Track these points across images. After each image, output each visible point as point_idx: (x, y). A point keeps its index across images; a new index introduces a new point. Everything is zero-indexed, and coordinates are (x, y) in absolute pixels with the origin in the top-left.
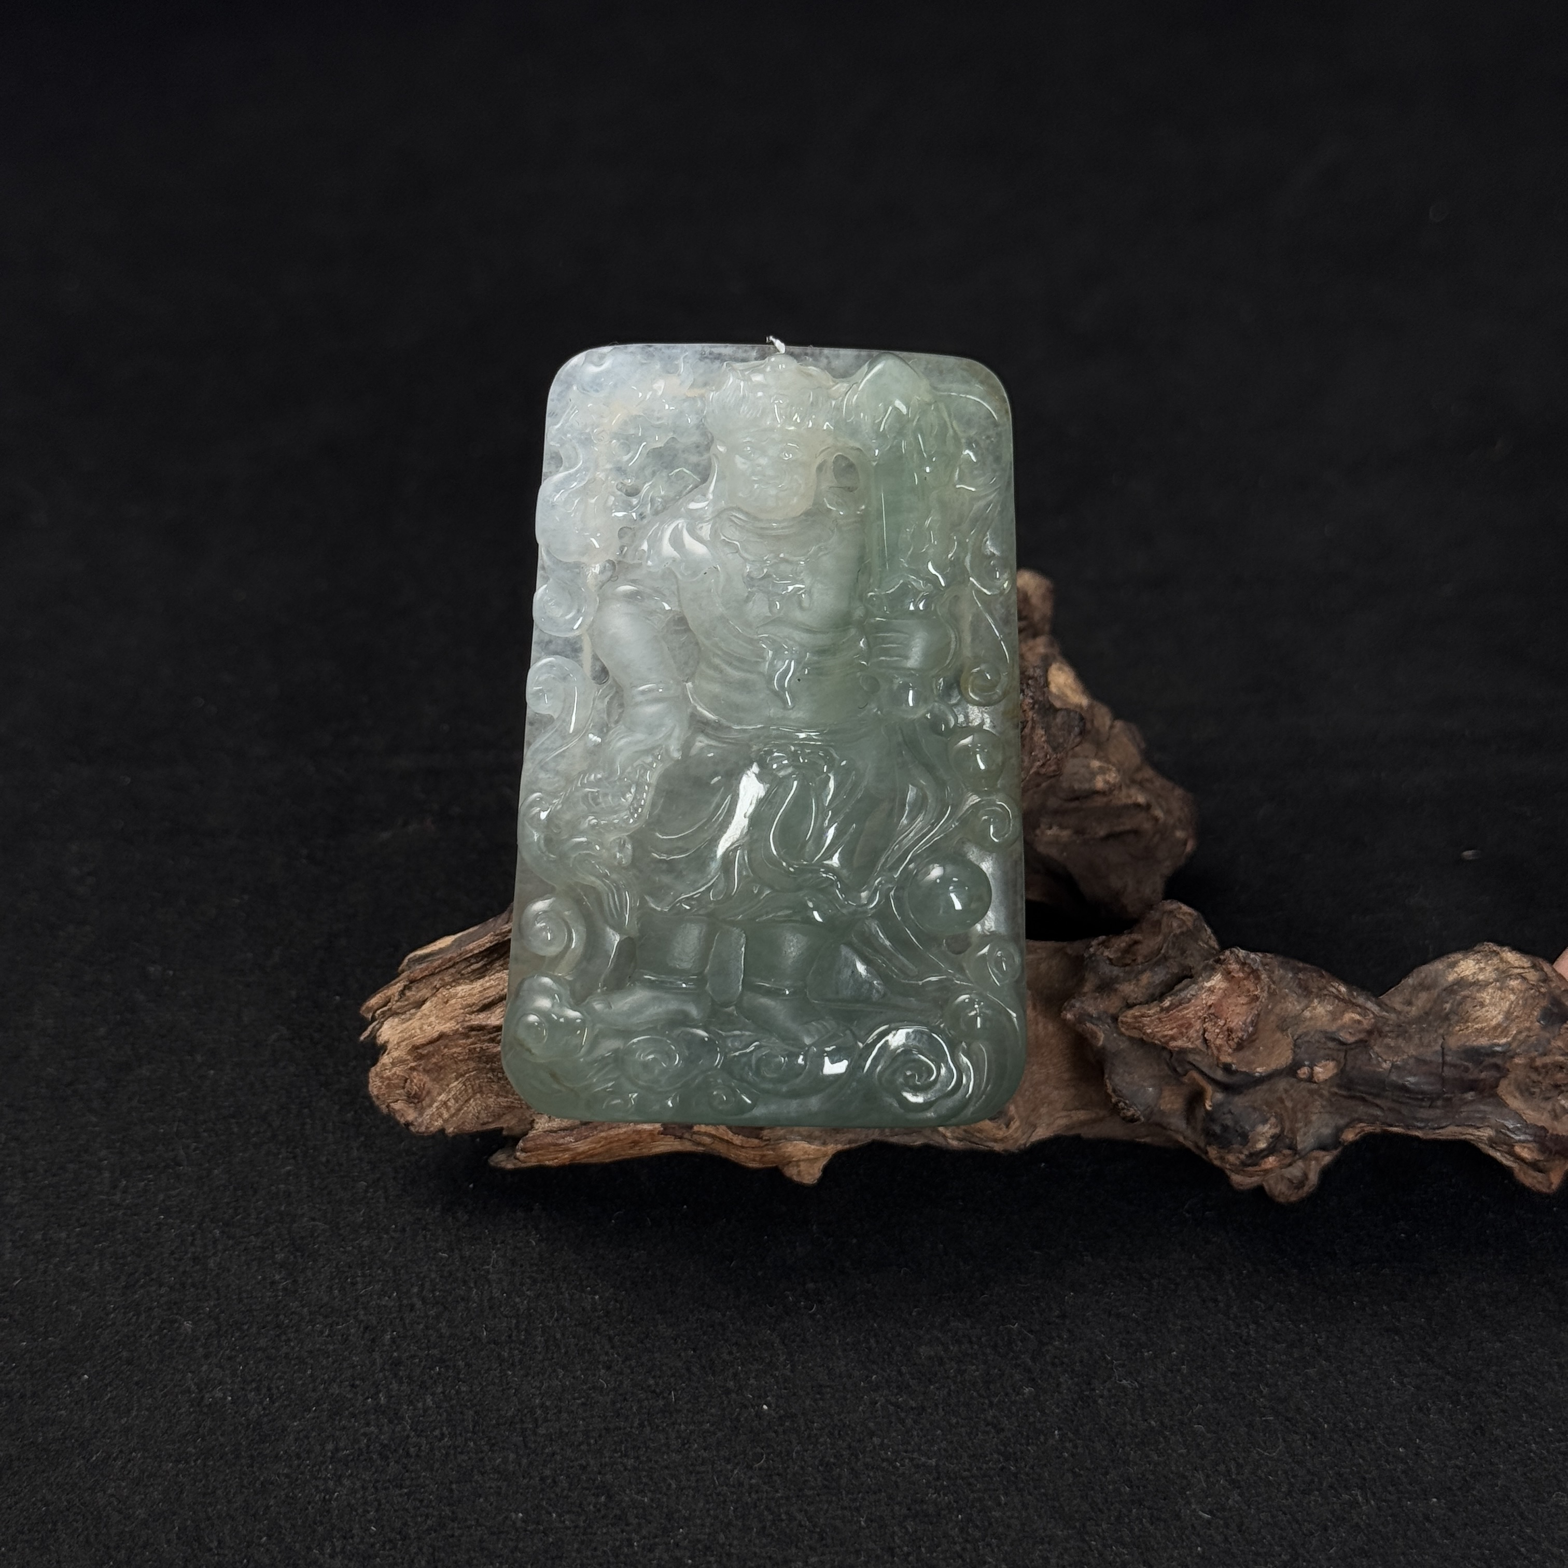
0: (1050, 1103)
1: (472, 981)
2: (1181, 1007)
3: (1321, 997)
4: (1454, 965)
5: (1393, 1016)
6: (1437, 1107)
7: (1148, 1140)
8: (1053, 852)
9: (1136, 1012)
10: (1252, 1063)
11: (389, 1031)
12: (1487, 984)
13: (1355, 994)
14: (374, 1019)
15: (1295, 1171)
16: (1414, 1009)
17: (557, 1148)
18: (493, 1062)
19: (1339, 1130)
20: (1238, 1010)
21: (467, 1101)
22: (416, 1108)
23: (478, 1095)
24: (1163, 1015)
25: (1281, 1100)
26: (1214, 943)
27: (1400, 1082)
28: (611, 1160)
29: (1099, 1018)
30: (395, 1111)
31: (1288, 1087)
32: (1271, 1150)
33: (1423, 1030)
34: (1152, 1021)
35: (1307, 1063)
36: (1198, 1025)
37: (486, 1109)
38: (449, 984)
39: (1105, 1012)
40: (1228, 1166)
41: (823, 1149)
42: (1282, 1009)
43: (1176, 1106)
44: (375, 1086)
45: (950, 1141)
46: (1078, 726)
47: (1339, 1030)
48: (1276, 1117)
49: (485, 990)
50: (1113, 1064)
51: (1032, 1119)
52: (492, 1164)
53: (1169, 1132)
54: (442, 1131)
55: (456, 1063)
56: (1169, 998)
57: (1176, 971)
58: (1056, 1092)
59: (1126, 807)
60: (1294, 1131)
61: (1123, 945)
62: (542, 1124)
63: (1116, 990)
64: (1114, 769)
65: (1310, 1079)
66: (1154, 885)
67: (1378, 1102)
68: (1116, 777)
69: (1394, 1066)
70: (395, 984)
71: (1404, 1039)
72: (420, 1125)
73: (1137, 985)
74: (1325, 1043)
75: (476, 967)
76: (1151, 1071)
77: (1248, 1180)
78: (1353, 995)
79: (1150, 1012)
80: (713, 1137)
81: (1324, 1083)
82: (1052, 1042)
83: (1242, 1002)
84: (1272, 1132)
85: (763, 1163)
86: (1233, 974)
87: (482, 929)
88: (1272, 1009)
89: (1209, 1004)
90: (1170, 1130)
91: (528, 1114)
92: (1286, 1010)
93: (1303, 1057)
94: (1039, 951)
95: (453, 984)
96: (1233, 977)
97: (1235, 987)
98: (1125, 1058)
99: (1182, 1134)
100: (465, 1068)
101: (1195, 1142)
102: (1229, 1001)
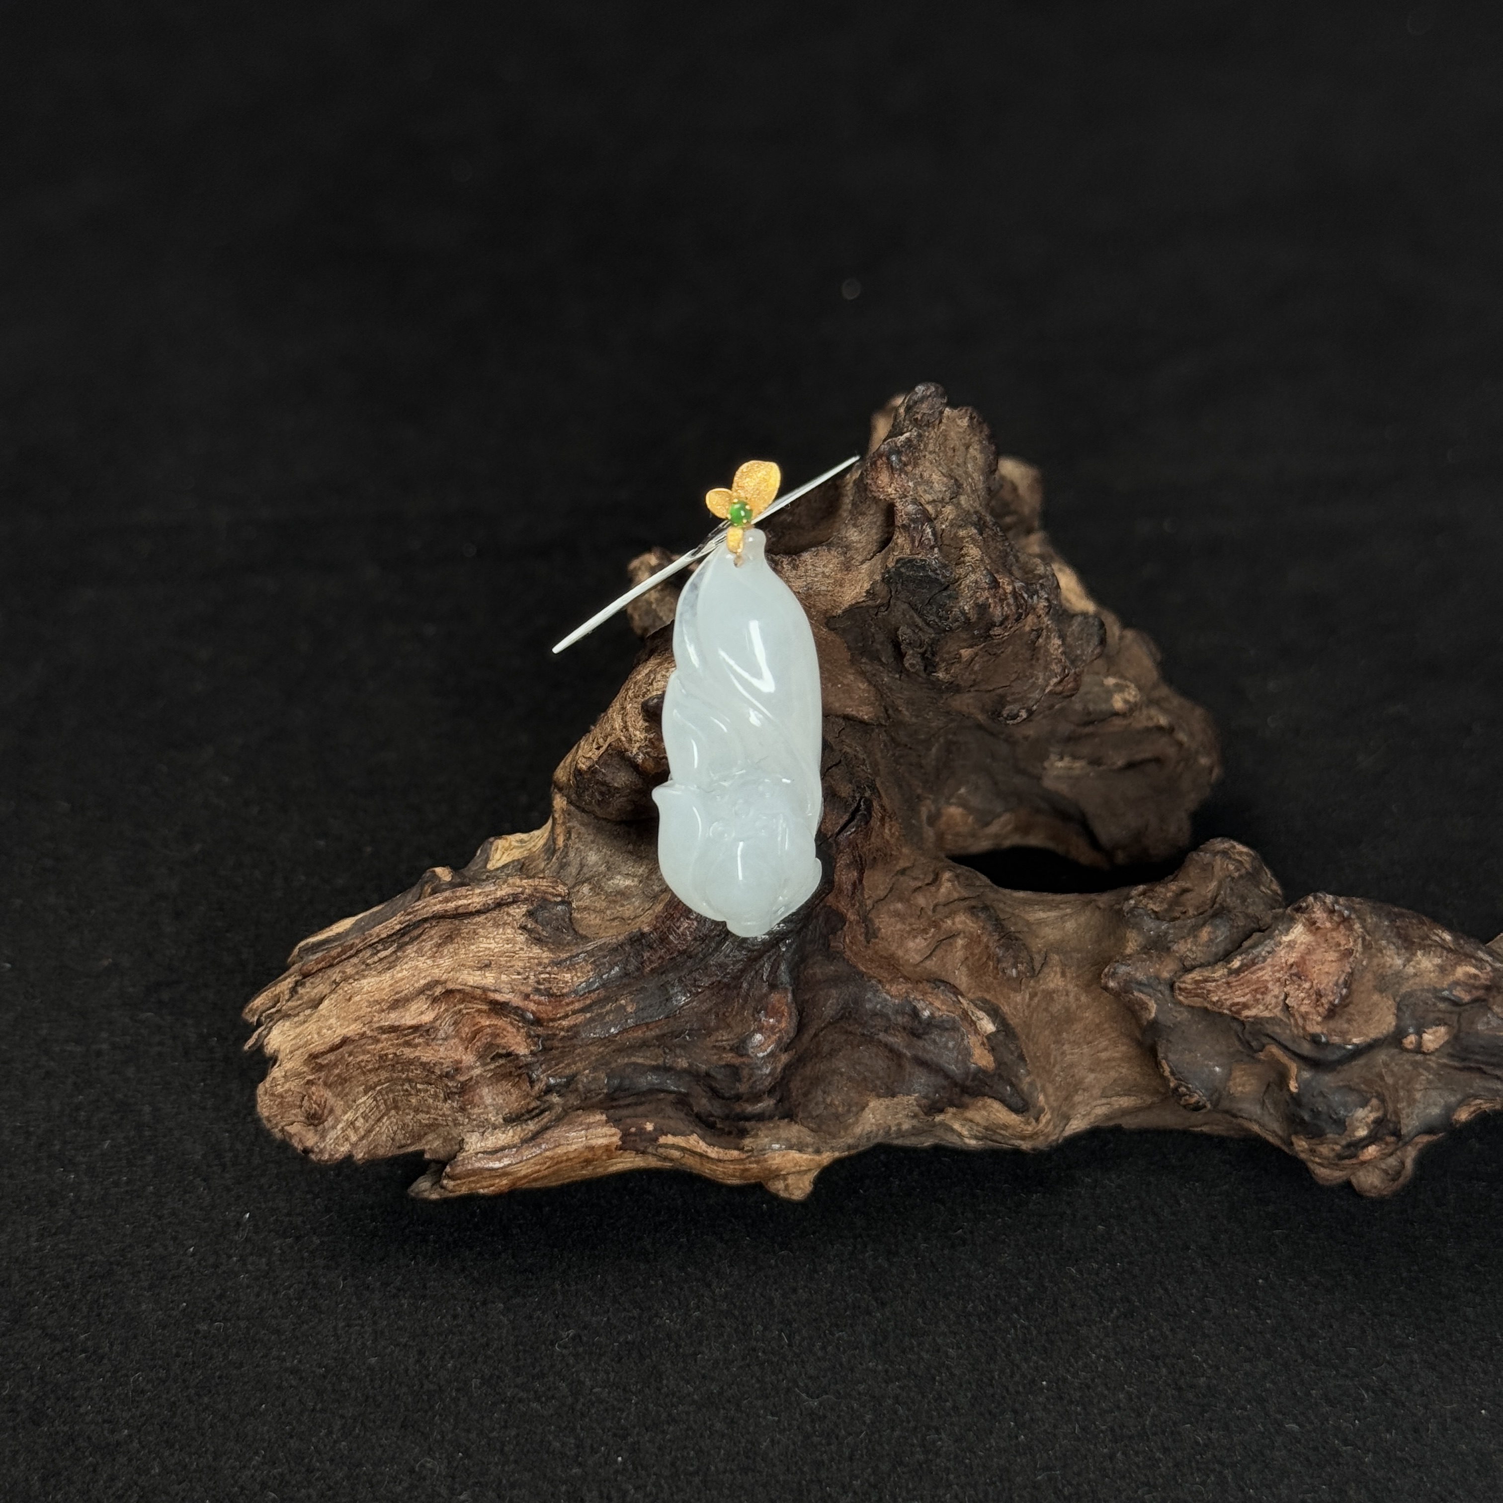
0: (1084, 1090)
1: (380, 973)
2: (1255, 968)
3: (1425, 948)
7: (1205, 1129)
8: (1063, 788)
9: (1196, 975)
10: (1347, 1032)
11: (279, 1038)
13: (1462, 942)
14: (259, 1024)
15: (1395, 1160)
17: (493, 1173)
18: (408, 1071)
19: (1450, 1110)
20: (1327, 968)
21: (379, 1120)
22: (316, 1131)
23: (393, 1112)
24: (1232, 979)
25: (1381, 1077)
26: (1275, 887)
28: (559, 1183)
29: (1149, 985)
30: (291, 1136)
31: (1390, 1060)
32: (1371, 1139)
34: (1218, 987)
35: (1411, 1030)
36: (1276, 990)
37: (402, 1129)
38: (351, 976)
39: (1157, 978)
40: (1317, 1160)
41: (817, 1158)
42: (1379, 965)
43: (1248, 1089)
44: (265, 1106)
45: (967, 1141)
46: (1098, 634)
48: (1377, 1097)
49: (396, 982)
50: (1168, 1041)
51: (1064, 1109)
52: (413, 1194)
53: (1240, 1121)
54: (349, 1158)
55: (364, 1073)
56: (1239, 958)
57: (1242, 924)
58: (1092, 1076)
59: (1148, 730)
60: (1397, 1113)
61: (1169, 894)
62: (474, 1142)
63: (1169, 949)
64: (1133, 686)
65: (1419, 1049)
68: (1135, 696)
70: (285, 978)
72: (321, 1151)
73: (1195, 943)
75: (383, 954)
76: (1217, 1047)
77: (1337, 1174)
78: (1459, 944)
79: (1215, 975)
80: (683, 1149)
81: (1432, 1053)
82: (1087, 1015)
83: (1330, 959)
84: (1372, 1116)
85: (745, 1178)
86: (1318, 924)
87: (388, 908)
88: (1366, 968)
89: (1289, 963)
90: (1242, 1117)
91: (455, 1132)
92: (1384, 966)
93: (1408, 1022)
94: (1061, 906)
95: (357, 977)
96: (1318, 928)
97: (1321, 940)
98: (1183, 1032)
99: (1257, 1122)
100: (376, 1080)
101: (1274, 1132)
102: (1314, 958)
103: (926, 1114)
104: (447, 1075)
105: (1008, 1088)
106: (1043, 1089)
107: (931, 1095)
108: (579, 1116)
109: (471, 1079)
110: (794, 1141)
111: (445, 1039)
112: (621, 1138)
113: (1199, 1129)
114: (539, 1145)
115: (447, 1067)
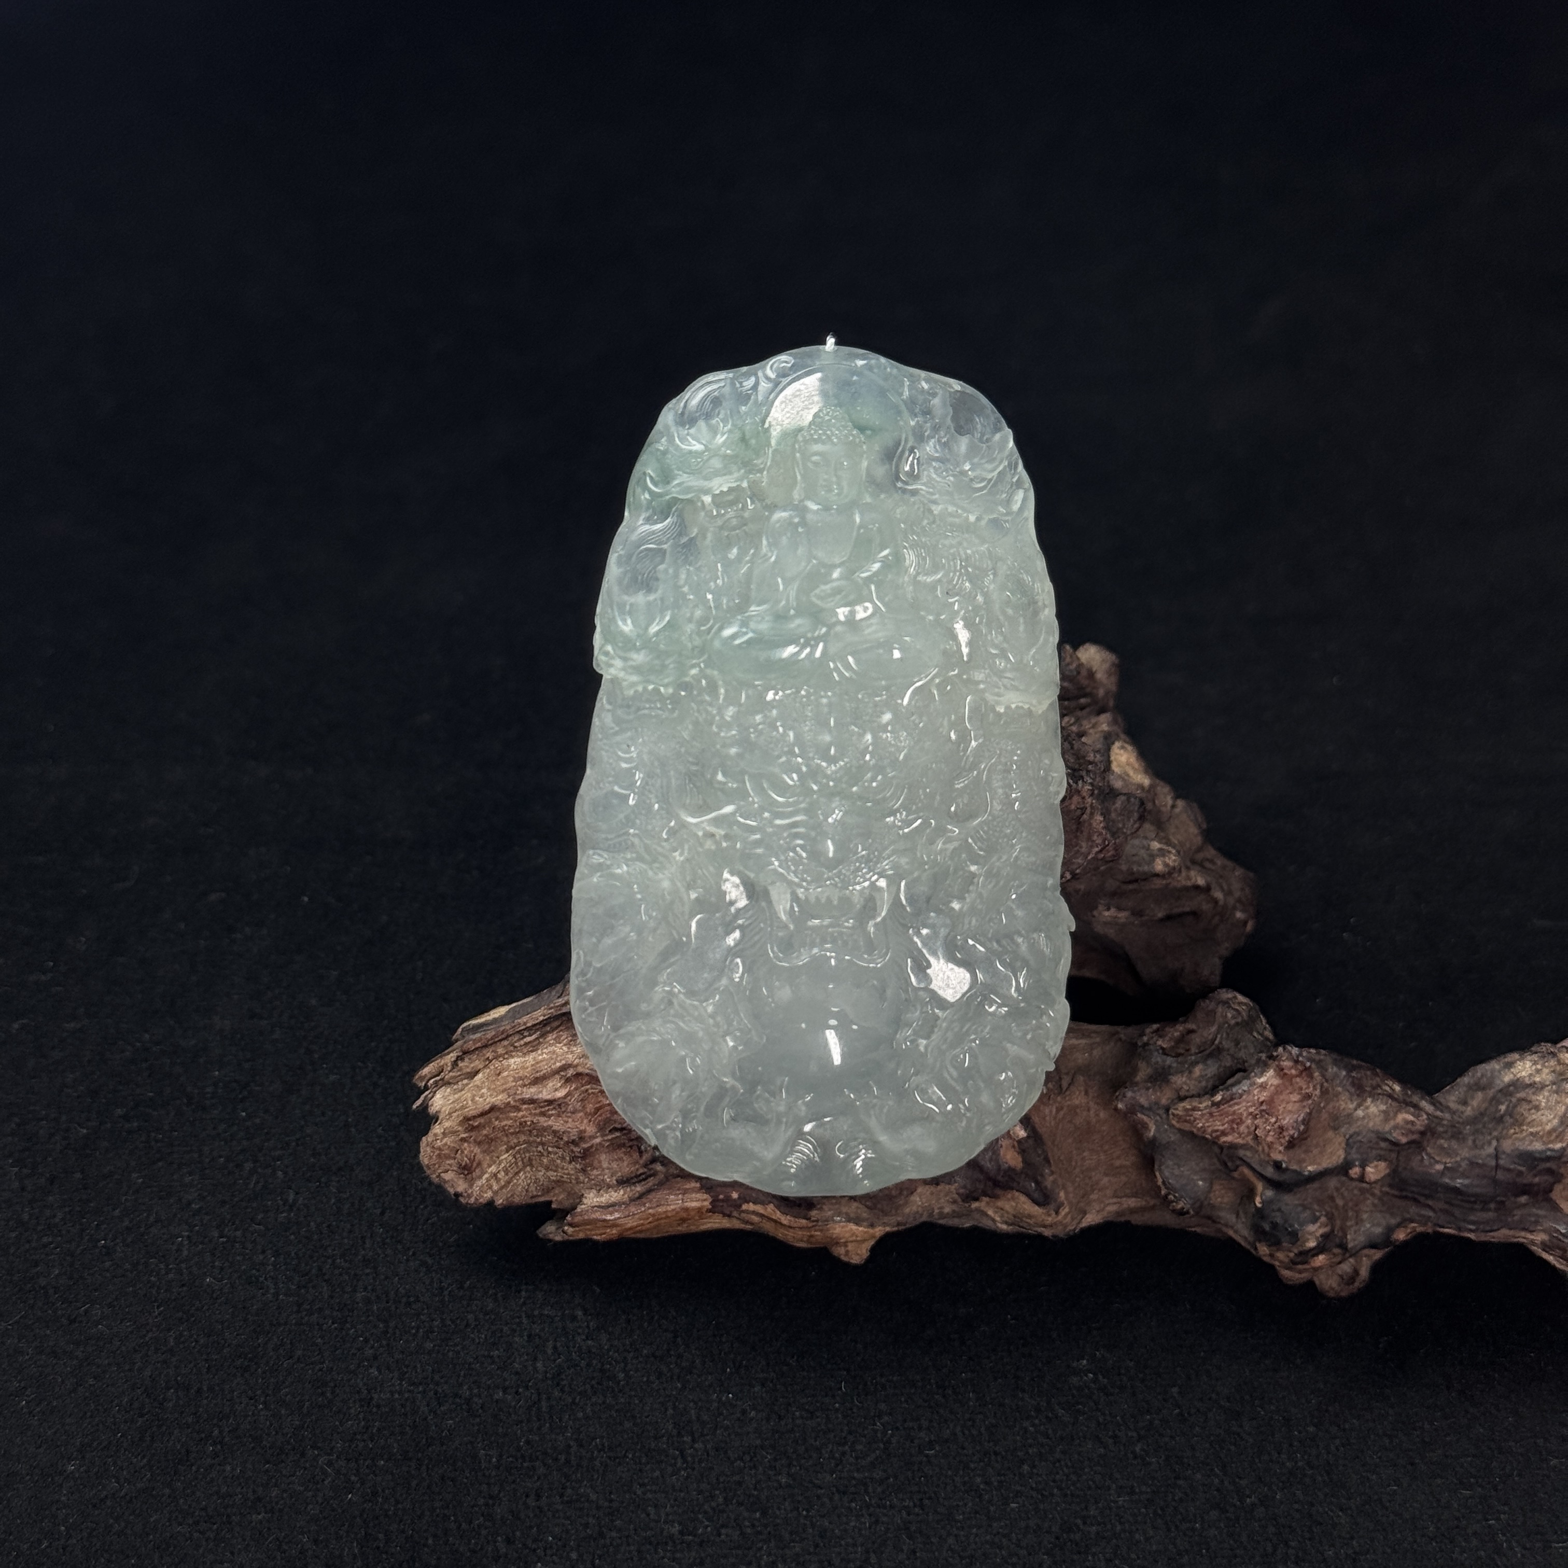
0: (1099, 1190)
1: (525, 1054)
2: (1232, 1103)
3: (1374, 1096)
4: (1510, 1065)
5: (1447, 1116)
6: (1489, 1210)
7: (1198, 1230)
8: (1111, 932)
9: (1186, 1104)
10: (1304, 1161)
11: (440, 1101)
12: (1543, 1087)
13: (1410, 1092)
14: (426, 1088)
15: (1346, 1267)
16: (1469, 1108)
17: (605, 1224)
18: (542, 1136)
19: (1390, 1230)
20: (1290, 1107)
21: (517, 1173)
22: (466, 1179)
23: (528, 1168)
24: (1214, 1109)
25: (1332, 1198)
26: (1269, 1034)
27: (1452, 1184)
28: (659, 1236)
29: (1150, 1109)
30: (445, 1182)
31: (1339, 1185)
32: (1320, 1249)
33: (1477, 1131)
34: (1202, 1115)
35: (1357, 1163)
36: (1249, 1121)
37: (535, 1182)
38: (502, 1055)
39: (1157, 1103)
40: (1277, 1263)
41: (871, 1231)
42: (1334, 1108)
43: (1226, 1200)
44: (426, 1155)
45: (999, 1225)
46: (1138, 811)
47: (1390, 1132)
48: (1326, 1216)
49: (537, 1063)
50: (1163, 1156)
51: (1082, 1204)
52: (541, 1236)
53: (1219, 1226)
54: (491, 1203)
55: (507, 1135)
56: (1221, 1093)
57: (1228, 1064)
58: (1106, 1180)
59: (1186, 889)
60: (1344, 1230)
61: (1177, 1034)
62: (592, 1199)
63: (1168, 1082)
64: (1174, 851)
65: (1362, 1179)
66: (1211, 968)
67: (1430, 1203)
68: (1175, 861)
69: (1446, 1168)
70: (449, 1053)
71: (1458, 1139)
72: (469, 1196)
73: (1189, 1078)
74: (1377, 1143)
75: (528, 1039)
76: (1201, 1164)
77: (1297, 1275)
78: (1407, 1094)
79: (1202, 1106)
80: (762, 1216)
81: (1376, 1182)
82: (1104, 1128)
83: (1294, 1099)
84: (1321, 1231)
85: (811, 1243)
86: (1286, 1071)
87: (536, 1001)
88: (1324, 1108)
89: (1261, 1100)
90: (1219, 1223)
91: (576, 1189)
92: (1339, 1108)
93: (1355, 1156)
94: (1093, 1035)
95: (506, 1056)
96: (1285, 1074)
97: (1287, 1084)
98: (1175, 1150)
99: (1232, 1227)
100: (515, 1141)
101: (1245, 1238)
102: (1281, 1097)
103: (963, 1201)
104: (573, 1142)
105: (1033, 1185)
106: (1064, 1187)
107: (969, 1186)
108: (678, 1183)
109: (592, 1147)
110: (852, 1215)
111: (573, 1113)
112: (711, 1203)
113: (1193, 1229)
114: (644, 1204)
115: (574, 1135)
